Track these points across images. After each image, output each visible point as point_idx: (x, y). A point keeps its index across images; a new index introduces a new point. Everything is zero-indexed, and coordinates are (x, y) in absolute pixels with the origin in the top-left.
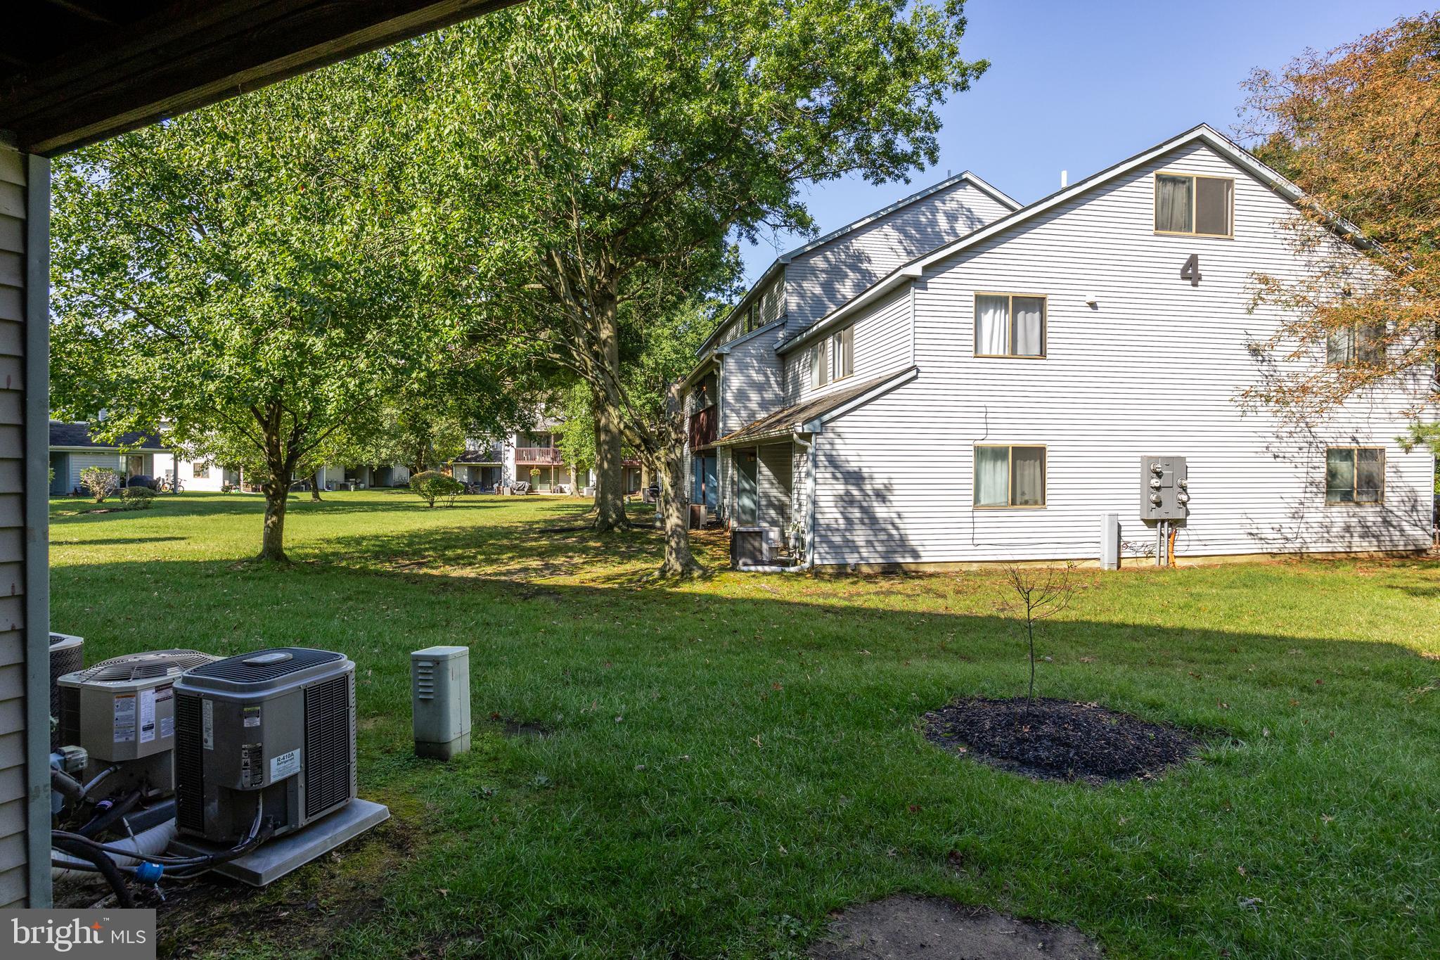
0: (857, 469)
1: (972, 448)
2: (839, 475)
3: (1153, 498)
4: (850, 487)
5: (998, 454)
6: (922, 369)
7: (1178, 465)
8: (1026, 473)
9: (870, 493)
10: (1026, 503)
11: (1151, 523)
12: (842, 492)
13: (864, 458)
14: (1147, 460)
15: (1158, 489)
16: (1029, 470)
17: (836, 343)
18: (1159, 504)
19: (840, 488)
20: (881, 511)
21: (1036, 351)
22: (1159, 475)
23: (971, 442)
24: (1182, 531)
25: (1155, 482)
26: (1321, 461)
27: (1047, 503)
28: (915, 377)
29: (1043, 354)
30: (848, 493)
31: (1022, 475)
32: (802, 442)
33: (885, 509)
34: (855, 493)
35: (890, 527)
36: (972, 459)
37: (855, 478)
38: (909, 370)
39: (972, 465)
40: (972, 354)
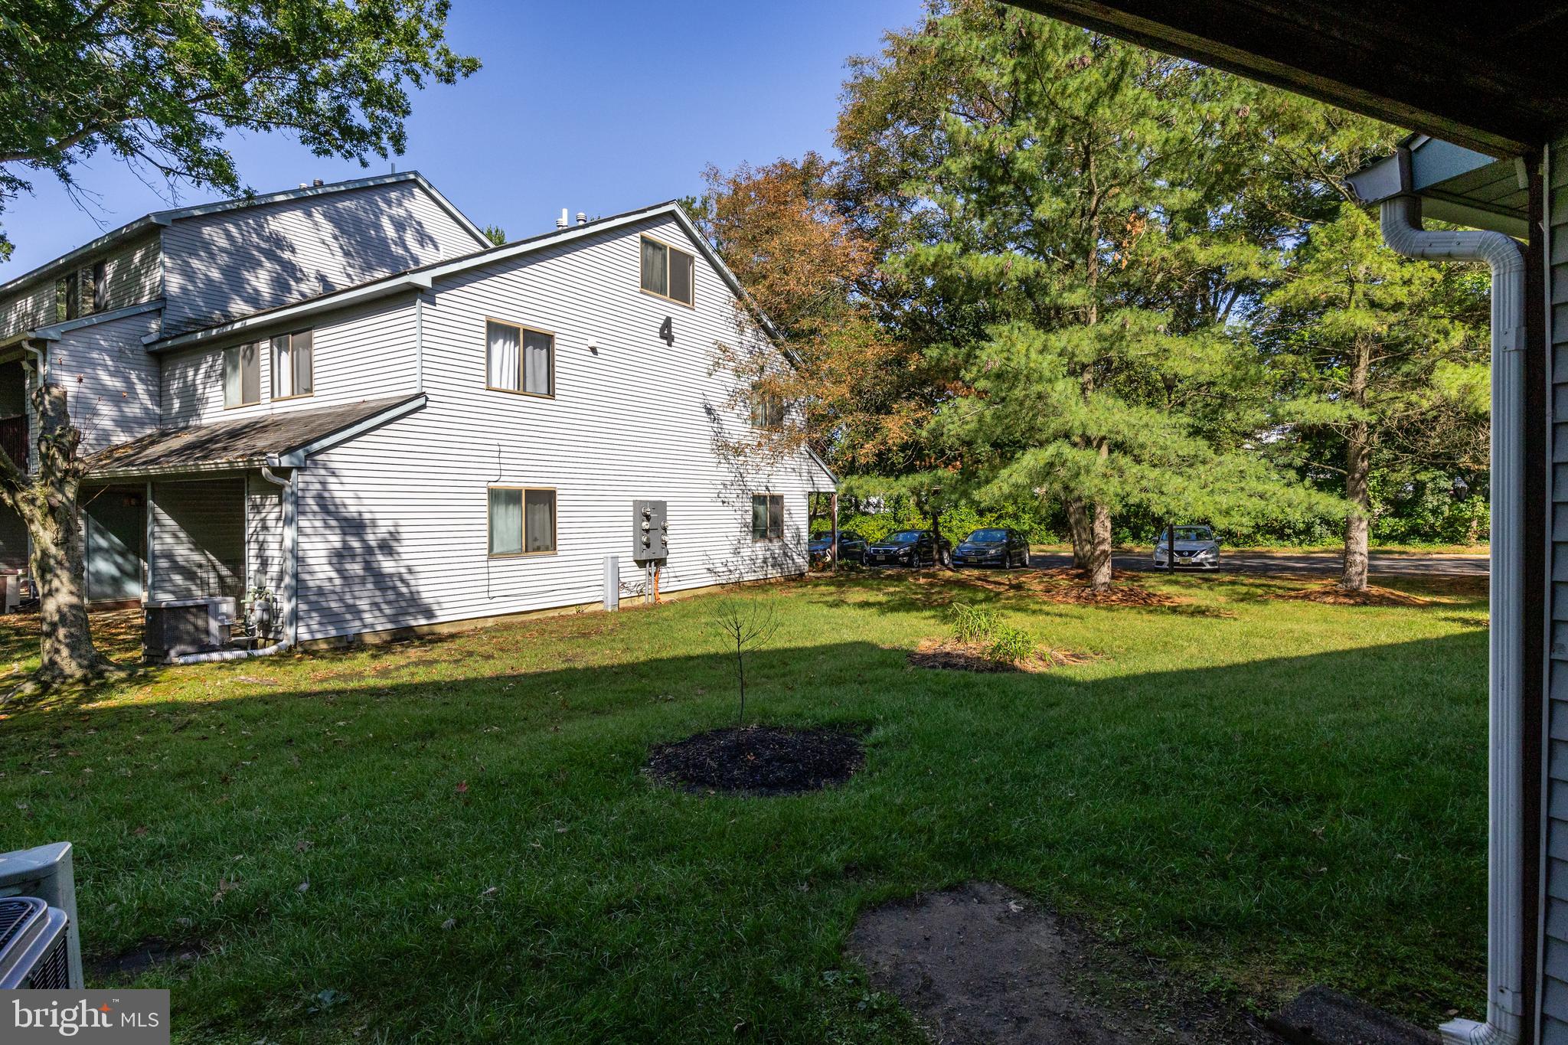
0: (356, 515)
1: (485, 490)
2: (333, 523)
3: (644, 539)
4: (348, 538)
5: (510, 497)
6: (431, 398)
7: (660, 507)
8: (537, 517)
9: (373, 544)
10: (538, 549)
11: (641, 564)
12: (338, 545)
13: (366, 502)
14: (638, 504)
15: (647, 531)
16: (541, 513)
17: (276, 349)
18: (648, 545)
19: (335, 540)
20: (387, 565)
21: (544, 390)
22: (648, 518)
23: (485, 484)
24: (663, 570)
25: (645, 525)
26: (749, 506)
27: (558, 548)
28: (424, 406)
29: (551, 394)
30: (346, 547)
31: (533, 520)
32: (278, 480)
33: (392, 564)
34: (356, 544)
35: (399, 584)
36: (486, 503)
37: (354, 526)
38: (417, 396)
39: (486, 509)
40: (484, 386)
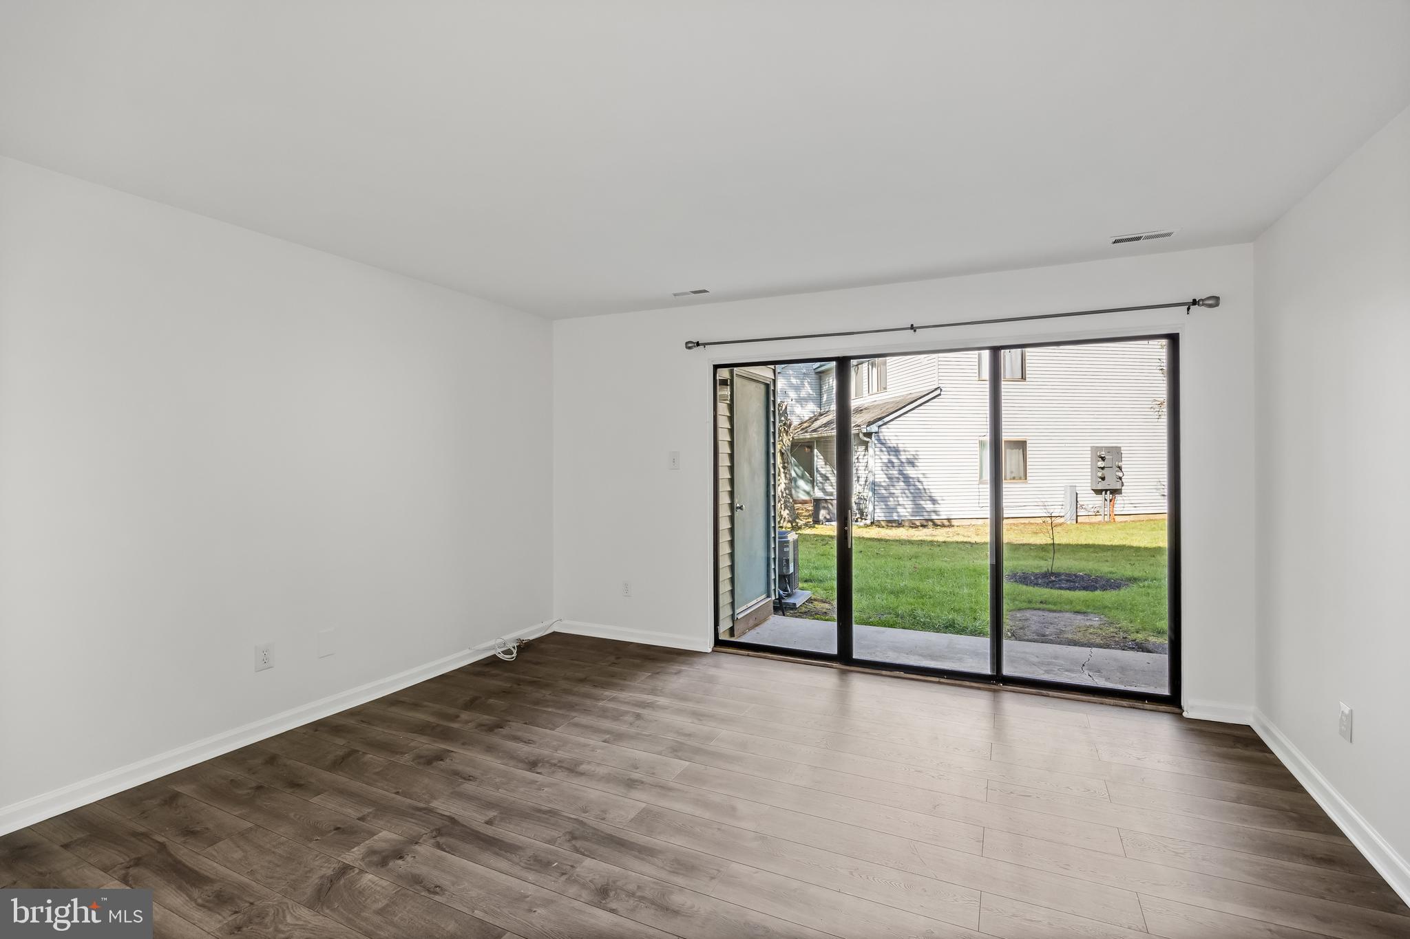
0: (895, 445)
1: (977, 441)
2: (884, 449)
3: (1100, 474)
4: (892, 457)
6: (944, 390)
7: (1116, 452)
8: (1012, 457)
9: (904, 461)
10: (1014, 478)
11: (1099, 492)
12: (886, 461)
13: (900, 438)
14: (1095, 449)
15: (1103, 468)
16: (1016, 455)
18: (1103, 479)
19: (885, 458)
20: (910, 472)
21: (1019, 376)
22: (1103, 459)
23: (977, 438)
24: (1118, 497)
25: (1101, 464)
27: (1028, 478)
28: (940, 395)
29: (1023, 378)
30: (890, 462)
33: (915, 472)
34: (895, 461)
35: (917, 483)
37: (895, 451)
38: (937, 389)
40: (977, 378)
